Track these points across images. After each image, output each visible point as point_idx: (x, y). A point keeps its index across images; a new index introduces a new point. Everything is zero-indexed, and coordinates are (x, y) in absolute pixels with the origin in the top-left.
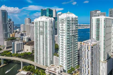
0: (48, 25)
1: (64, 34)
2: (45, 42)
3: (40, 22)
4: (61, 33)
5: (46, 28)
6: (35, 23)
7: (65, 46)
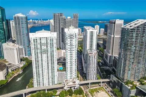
0: (55, 41)
1: (73, 49)
2: (50, 61)
3: (42, 39)
4: (69, 48)
5: (52, 45)
6: (33, 41)
7: (74, 59)
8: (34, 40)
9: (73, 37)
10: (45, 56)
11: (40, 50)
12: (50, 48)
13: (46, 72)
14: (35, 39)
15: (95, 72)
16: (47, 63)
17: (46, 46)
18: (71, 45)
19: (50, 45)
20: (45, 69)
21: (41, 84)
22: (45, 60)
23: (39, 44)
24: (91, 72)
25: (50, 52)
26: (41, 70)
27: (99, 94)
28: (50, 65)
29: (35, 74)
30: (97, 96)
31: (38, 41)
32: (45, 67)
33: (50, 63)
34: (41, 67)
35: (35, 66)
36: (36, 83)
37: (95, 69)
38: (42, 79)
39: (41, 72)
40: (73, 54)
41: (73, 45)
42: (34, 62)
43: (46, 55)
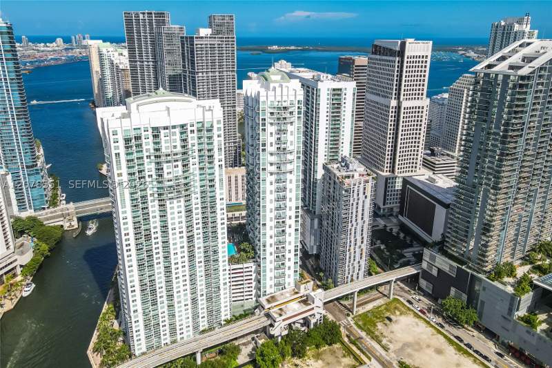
0: (218, 141)
1: (289, 167)
2: (200, 225)
3: (163, 132)
4: (271, 164)
5: (207, 157)
6: (121, 144)
7: (294, 209)
8: (127, 141)
9: (288, 115)
10: (176, 210)
11: (155, 183)
12: (197, 172)
13: (181, 279)
14: (133, 134)
15: (364, 246)
16: (185, 239)
17: (180, 163)
18: (281, 151)
19: (197, 160)
20: (180, 265)
21: (165, 331)
22: (177, 226)
23: (148, 157)
24: (352, 251)
25: (198, 190)
26: (162, 270)
27: (394, 327)
28: (199, 243)
29: (138, 293)
30: (392, 335)
31: (147, 144)
32: (179, 255)
33: (201, 236)
34: (161, 260)
35: (134, 258)
36: (142, 332)
37: (365, 236)
38: (166, 309)
39: (163, 279)
40: (289, 186)
41: (290, 148)
42: (132, 242)
43: (182, 203)
